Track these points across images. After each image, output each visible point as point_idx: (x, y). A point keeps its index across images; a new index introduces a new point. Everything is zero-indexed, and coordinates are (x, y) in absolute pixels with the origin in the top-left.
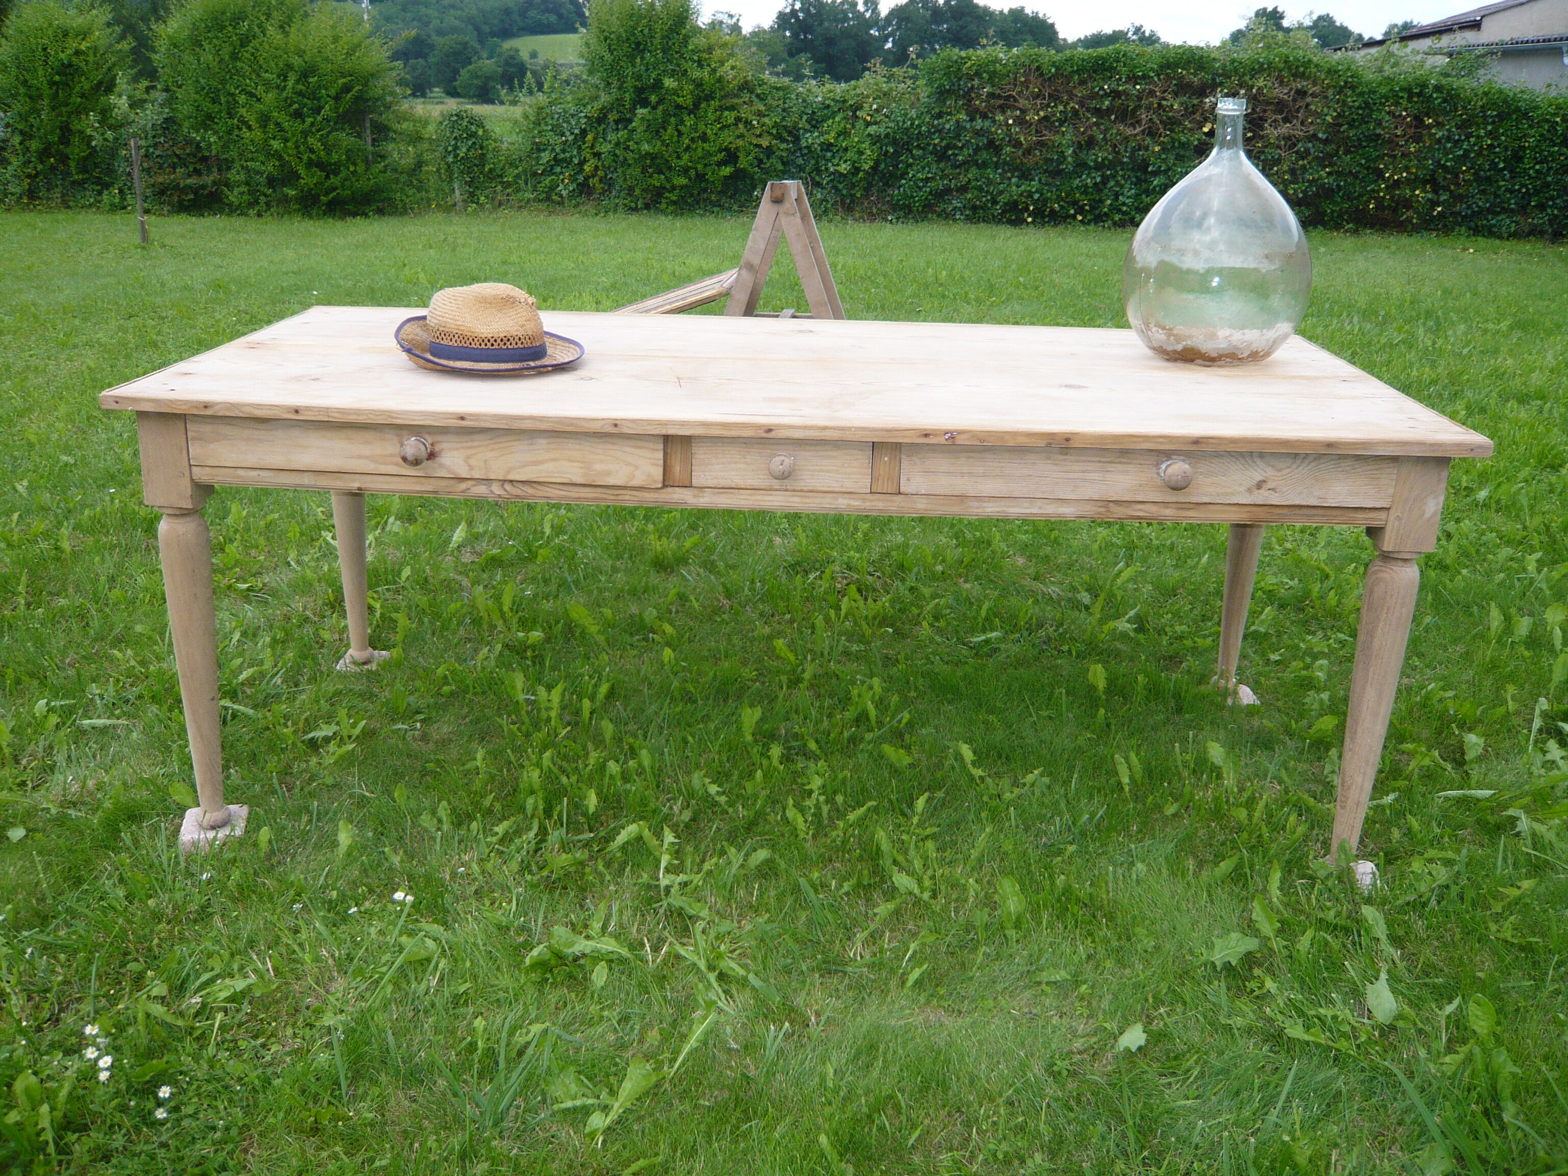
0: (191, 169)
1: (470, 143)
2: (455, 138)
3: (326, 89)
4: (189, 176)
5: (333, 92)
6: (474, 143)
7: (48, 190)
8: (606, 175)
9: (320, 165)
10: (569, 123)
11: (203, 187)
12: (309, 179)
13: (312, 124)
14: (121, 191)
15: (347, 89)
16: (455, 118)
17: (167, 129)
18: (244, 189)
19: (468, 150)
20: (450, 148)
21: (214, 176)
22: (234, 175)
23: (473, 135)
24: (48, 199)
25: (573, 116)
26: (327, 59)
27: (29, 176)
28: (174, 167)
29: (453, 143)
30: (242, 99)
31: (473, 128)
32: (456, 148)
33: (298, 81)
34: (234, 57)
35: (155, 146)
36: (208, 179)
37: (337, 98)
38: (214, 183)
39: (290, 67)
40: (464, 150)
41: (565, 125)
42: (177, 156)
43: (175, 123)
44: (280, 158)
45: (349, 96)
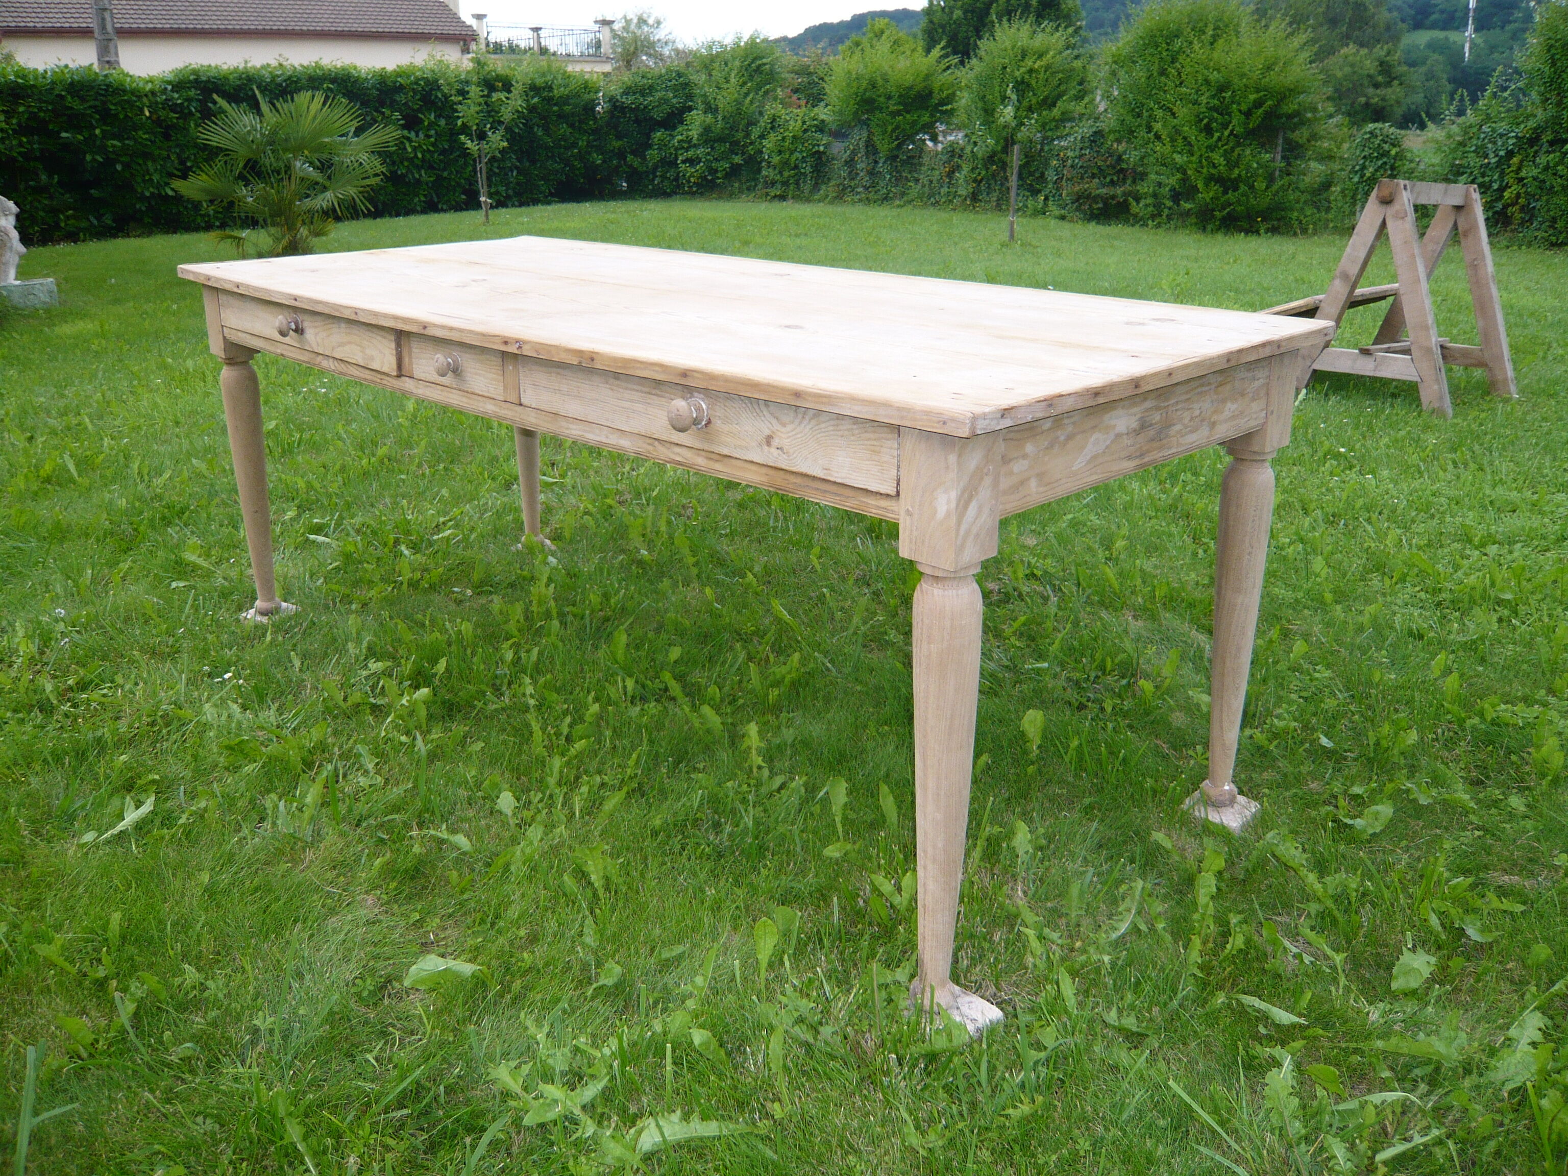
0: (1108, 179)
1: (1380, 163)
2: (1365, 157)
3: (1239, 104)
4: (1104, 186)
5: (1244, 107)
6: (1385, 163)
7: (988, 194)
8: (1529, 204)
9: (1219, 180)
10: (1495, 143)
11: (1113, 197)
12: (1206, 195)
13: (1220, 139)
14: (1046, 199)
15: (1258, 104)
16: (1368, 136)
17: (1094, 141)
18: (1149, 201)
19: (1376, 171)
20: (1357, 168)
21: (1128, 187)
22: (1144, 188)
23: (1386, 154)
24: (986, 202)
25: (1501, 135)
26: (1243, 75)
27: (975, 181)
28: (1093, 176)
29: (1361, 162)
30: (1159, 113)
31: (1386, 147)
32: (1364, 167)
33: (1213, 97)
34: (1163, 72)
35: (1081, 156)
36: (1119, 191)
37: (1248, 114)
38: (1124, 194)
39: (1207, 82)
40: (1371, 170)
41: (1490, 146)
42: (1099, 167)
43: (1103, 136)
44: (1184, 172)
45: (1261, 111)
